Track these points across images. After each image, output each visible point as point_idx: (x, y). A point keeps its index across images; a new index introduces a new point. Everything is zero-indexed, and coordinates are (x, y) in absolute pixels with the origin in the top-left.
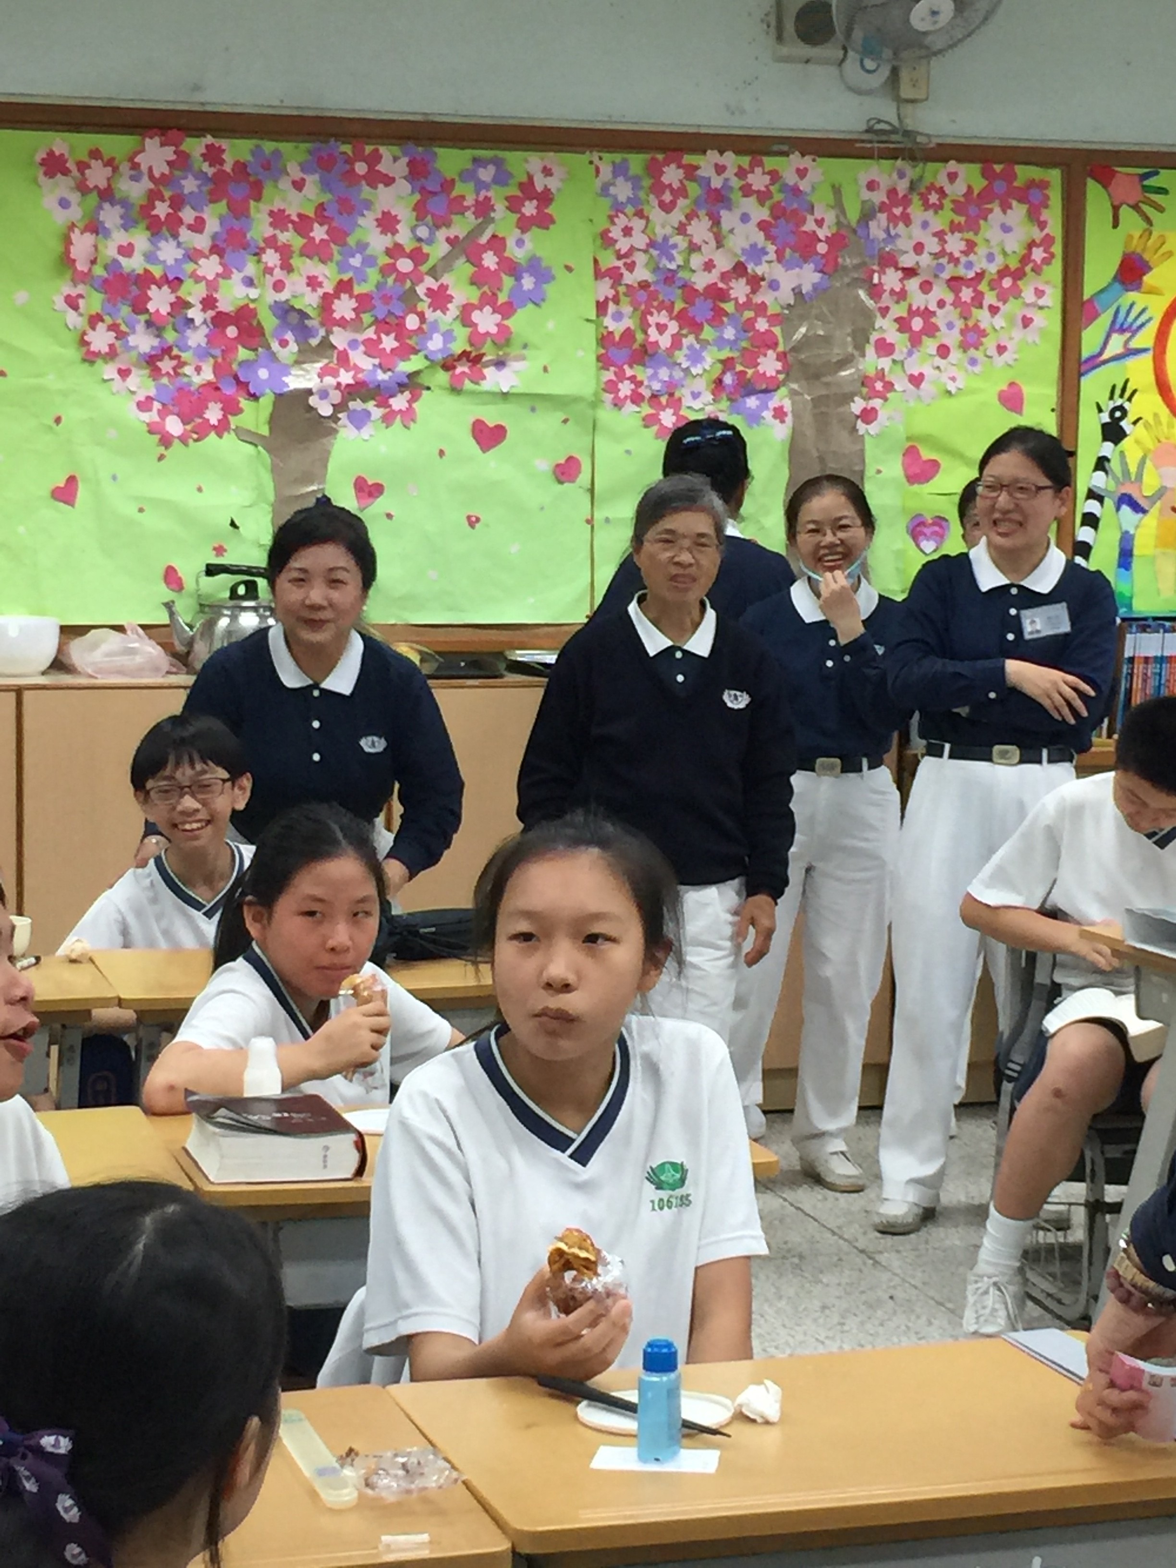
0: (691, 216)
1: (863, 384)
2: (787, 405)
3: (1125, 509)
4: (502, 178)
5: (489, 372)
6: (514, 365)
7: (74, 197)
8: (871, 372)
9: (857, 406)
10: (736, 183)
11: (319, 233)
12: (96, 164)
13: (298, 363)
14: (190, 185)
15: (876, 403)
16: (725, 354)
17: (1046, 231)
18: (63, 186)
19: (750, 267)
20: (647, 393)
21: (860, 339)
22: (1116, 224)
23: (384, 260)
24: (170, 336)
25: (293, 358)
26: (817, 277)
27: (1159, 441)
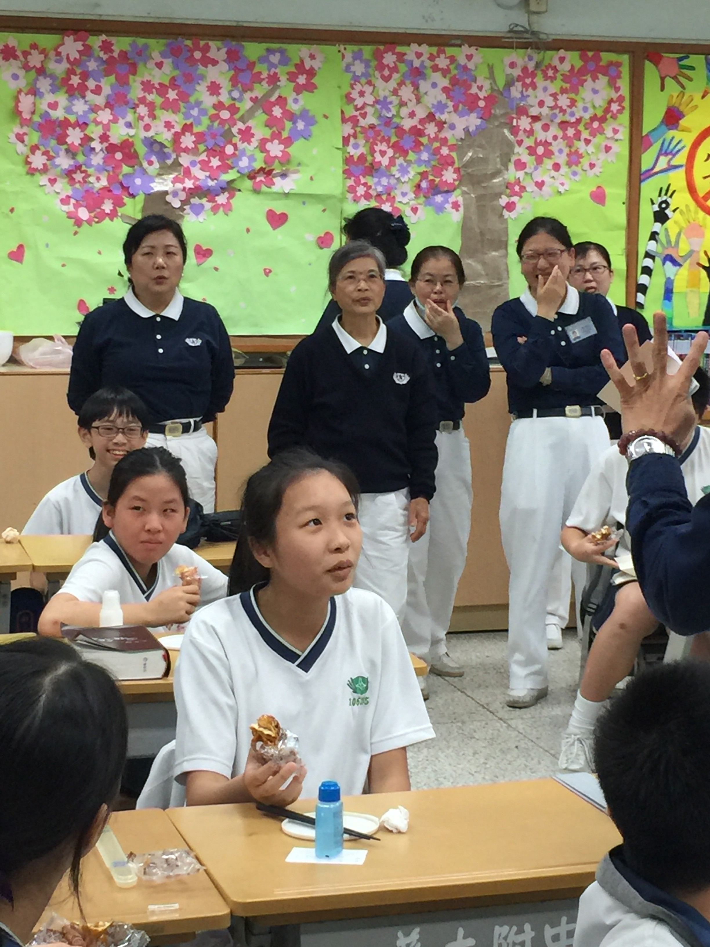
0: (401, 84)
1: (507, 188)
2: (460, 200)
3: (668, 264)
4: (285, 61)
5: (277, 180)
6: (293, 177)
7: (21, 73)
8: (512, 180)
9: (504, 201)
10: (428, 63)
11: (172, 95)
12: (34, 52)
13: (159, 175)
14: (92, 65)
15: (515, 199)
16: (423, 169)
17: (619, 94)
18: (14, 66)
19: (437, 116)
20: (374, 193)
21: (505, 160)
22: (662, 88)
23: (212, 112)
24: (81, 158)
25: (156, 172)
26: (479, 122)
27: (689, 222)
